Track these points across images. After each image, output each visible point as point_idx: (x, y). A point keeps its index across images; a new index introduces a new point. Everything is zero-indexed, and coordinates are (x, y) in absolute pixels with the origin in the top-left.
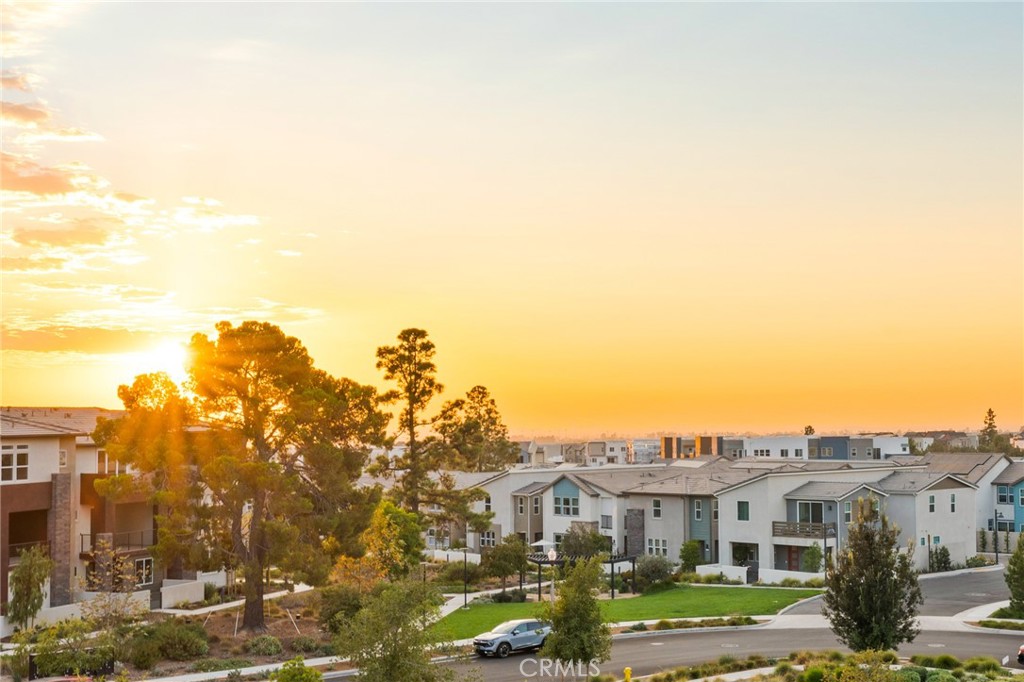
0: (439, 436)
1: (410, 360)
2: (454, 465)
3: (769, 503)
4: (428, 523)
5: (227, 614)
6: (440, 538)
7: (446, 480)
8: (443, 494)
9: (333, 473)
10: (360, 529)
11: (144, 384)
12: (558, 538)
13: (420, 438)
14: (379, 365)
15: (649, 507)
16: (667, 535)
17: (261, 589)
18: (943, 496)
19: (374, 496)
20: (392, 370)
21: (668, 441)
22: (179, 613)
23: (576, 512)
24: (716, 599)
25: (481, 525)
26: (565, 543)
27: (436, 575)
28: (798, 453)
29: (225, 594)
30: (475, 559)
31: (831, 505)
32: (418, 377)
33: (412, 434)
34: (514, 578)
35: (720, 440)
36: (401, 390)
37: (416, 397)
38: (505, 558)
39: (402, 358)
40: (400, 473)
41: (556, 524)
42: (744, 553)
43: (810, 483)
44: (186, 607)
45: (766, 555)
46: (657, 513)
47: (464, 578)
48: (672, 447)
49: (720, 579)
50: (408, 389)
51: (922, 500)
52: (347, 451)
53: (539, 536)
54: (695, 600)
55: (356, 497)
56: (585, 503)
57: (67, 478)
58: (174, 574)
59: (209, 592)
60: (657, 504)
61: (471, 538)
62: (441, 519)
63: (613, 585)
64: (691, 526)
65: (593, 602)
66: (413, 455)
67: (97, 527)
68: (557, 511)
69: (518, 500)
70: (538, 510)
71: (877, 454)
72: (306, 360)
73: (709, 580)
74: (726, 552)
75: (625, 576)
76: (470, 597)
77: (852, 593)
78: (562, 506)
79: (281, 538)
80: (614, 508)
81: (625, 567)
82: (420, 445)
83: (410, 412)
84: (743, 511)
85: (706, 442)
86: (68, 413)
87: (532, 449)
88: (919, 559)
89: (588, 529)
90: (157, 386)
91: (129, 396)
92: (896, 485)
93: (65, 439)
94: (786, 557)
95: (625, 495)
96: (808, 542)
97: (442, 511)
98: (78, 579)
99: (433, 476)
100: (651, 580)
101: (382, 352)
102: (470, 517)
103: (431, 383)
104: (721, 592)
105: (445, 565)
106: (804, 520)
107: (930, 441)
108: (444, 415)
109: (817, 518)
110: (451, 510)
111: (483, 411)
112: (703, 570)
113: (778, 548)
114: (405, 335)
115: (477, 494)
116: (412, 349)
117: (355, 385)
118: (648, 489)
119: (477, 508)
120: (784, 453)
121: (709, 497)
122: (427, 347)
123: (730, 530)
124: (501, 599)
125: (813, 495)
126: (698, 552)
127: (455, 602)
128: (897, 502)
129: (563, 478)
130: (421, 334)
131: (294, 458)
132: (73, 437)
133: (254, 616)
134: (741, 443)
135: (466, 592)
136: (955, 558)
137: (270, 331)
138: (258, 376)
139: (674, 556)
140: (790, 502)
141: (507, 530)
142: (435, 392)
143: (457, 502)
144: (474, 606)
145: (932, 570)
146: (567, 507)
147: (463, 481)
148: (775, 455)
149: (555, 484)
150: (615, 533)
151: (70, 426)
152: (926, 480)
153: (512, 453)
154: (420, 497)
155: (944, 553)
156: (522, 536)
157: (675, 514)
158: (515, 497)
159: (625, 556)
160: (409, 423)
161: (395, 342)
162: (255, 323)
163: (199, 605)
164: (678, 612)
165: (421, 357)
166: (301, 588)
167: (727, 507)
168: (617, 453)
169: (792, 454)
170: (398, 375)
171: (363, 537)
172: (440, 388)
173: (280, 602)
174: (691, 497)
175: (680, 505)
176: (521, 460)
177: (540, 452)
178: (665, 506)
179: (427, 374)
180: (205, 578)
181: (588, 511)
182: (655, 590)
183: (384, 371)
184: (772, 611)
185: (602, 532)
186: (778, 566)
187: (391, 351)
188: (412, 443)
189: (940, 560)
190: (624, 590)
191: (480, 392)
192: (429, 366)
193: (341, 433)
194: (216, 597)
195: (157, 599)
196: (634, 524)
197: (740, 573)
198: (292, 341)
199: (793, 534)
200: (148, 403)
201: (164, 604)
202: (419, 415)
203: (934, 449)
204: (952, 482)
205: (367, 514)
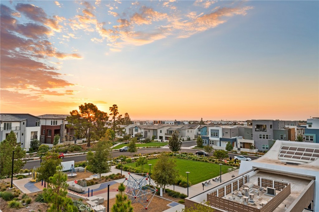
0: (118, 120)
1: (114, 109)
2: (120, 124)
3: (164, 130)
4: (116, 132)
5: (85, 145)
6: (118, 134)
7: (119, 126)
8: (118, 128)
9: (100, 125)
10: (104, 133)
11: (74, 111)
12: (135, 135)
13: (115, 120)
14: (110, 110)
15: (148, 131)
16: (150, 135)
17: (90, 141)
18: (190, 130)
19: (107, 128)
20: (112, 110)
21: (154, 121)
22: (78, 144)
23: (138, 131)
24: (156, 144)
25: (124, 133)
26: (136, 135)
27: (117, 140)
28: (173, 123)
29: (86, 142)
30: (122, 137)
31: (173, 131)
32: (115, 111)
33: (114, 120)
34: (128, 140)
35: (162, 121)
36: (113, 113)
37: (115, 114)
38: (126, 137)
39: (113, 109)
40: (112, 125)
41: (135, 133)
42: (161, 138)
43: (171, 128)
44: (80, 143)
45: (164, 138)
46: (149, 132)
47: (121, 140)
48: (155, 122)
49: (157, 141)
50: (114, 113)
51: (187, 131)
52: (103, 122)
53: (132, 135)
54: (153, 144)
55: (104, 128)
56: (139, 130)
57: (63, 125)
58: (78, 139)
59: (83, 141)
60: (149, 130)
61: (123, 135)
62: (118, 132)
63: (142, 142)
64: (154, 134)
65: (135, 144)
66: (114, 123)
67: (67, 132)
68: (135, 131)
69: (130, 129)
70: (132, 131)
71: (184, 124)
72: (97, 109)
73: (156, 141)
74: (158, 137)
75: (144, 141)
76: (121, 143)
77: (172, 144)
78: (136, 130)
79: (93, 134)
80: (143, 131)
81: (144, 139)
82: (115, 121)
83: (114, 116)
84: (161, 132)
85: (160, 121)
86: (64, 115)
87: (134, 122)
88: (185, 139)
89: (139, 134)
90: (76, 112)
91: (71, 113)
92: (183, 128)
93: (63, 119)
94: (167, 138)
95: (145, 129)
96: (170, 136)
97: (118, 131)
98: (65, 139)
99: (117, 126)
100: (148, 141)
101: (110, 108)
102: (122, 132)
103: (117, 112)
104: (157, 143)
105: (119, 138)
106: (170, 133)
107: (193, 122)
108: (119, 117)
109: (171, 133)
110: (119, 131)
111: (127, 116)
112: (155, 140)
113: (166, 137)
114: (114, 105)
115: (123, 128)
116: (115, 107)
117: (104, 113)
118: (148, 128)
119: (124, 130)
120: (171, 123)
121: (156, 130)
122: (117, 107)
123: (159, 134)
124: (126, 143)
125: (171, 130)
126: (154, 137)
127: (119, 144)
128: (183, 131)
129: (136, 126)
130: (116, 105)
131: (95, 123)
132: (64, 119)
133: (89, 145)
134: (164, 122)
135: (120, 142)
136: (191, 139)
137: (92, 104)
138: (90, 111)
139: (151, 138)
140: (167, 130)
141: (128, 134)
142: (118, 114)
143: (121, 129)
144: (121, 144)
145: (188, 141)
146: (137, 130)
147: (122, 126)
148: (169, 124)
149: (135, 127)
150: (143, 134)
151: (64, 117)
152: (187, 128)
153: (131, 123)
154: (115, 129)
155: (190, 138)
156: (130, 135)
157: (152, 132)
158: (129, 129)
159: (144, 138)
160: (114, 118)
161: (112, 106)
162: (90, 103)
163: (82, 143)
164: (150, 146)
165: (116, 109)
166: (96, 141)
167: (159, 131)
168: (148, 123)
169: (172, 124)
170: (113, 111)
171: (105, 134)
172: (118, 113)
173: (93, 143)
174: (154, 129)
175: (152, 131)
176: (133, 124)
177: (136, 122)
178: (150, 131)
179: (117, 111)
180: (83, 139)
181: (139, 131)
182: (148, 142)
183: (110, 111)
184: (163, 146)
185: (141, 134)
186: (166, 140)
187: (112, 108)
188: (114, 121)
189: (189, 139)
190: (143, 143)
191: (126, 114)
192: (117, 110)
193: (102, 119)
194: (84, 142)
195: (75, 142)
196: (146, 133)
197: (160, 140)
198: (95, 106)
199: (168, 135)
200: (74, 114)
201: (77, 143)
202: (115, 117)
203: (193, 123)
204: (191, 128)
205: (105, 131)
